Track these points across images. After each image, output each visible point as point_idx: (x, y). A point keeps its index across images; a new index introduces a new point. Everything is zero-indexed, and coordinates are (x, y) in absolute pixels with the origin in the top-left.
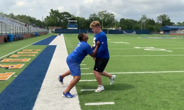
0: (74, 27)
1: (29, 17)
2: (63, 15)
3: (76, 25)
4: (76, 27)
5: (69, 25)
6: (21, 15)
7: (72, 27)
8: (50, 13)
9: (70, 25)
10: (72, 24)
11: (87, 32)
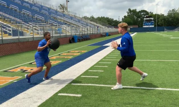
0: (150, 25)
1: (107, 18)
2: (141, 13)
3: (153, 23)
4: (153, 25)
5: (144, 23)
6: (101, 17)
7: (147, 25)
8: (127, 12)
9: (146, 23)
10: (148, 22)
11: (165, 29)
